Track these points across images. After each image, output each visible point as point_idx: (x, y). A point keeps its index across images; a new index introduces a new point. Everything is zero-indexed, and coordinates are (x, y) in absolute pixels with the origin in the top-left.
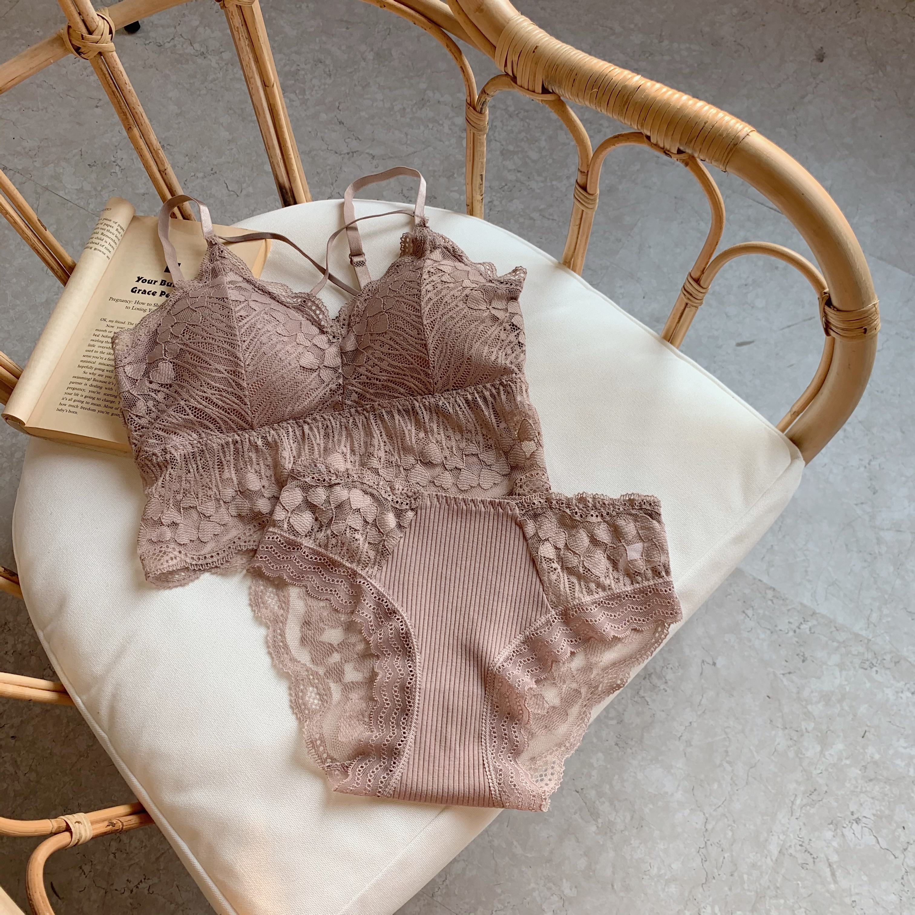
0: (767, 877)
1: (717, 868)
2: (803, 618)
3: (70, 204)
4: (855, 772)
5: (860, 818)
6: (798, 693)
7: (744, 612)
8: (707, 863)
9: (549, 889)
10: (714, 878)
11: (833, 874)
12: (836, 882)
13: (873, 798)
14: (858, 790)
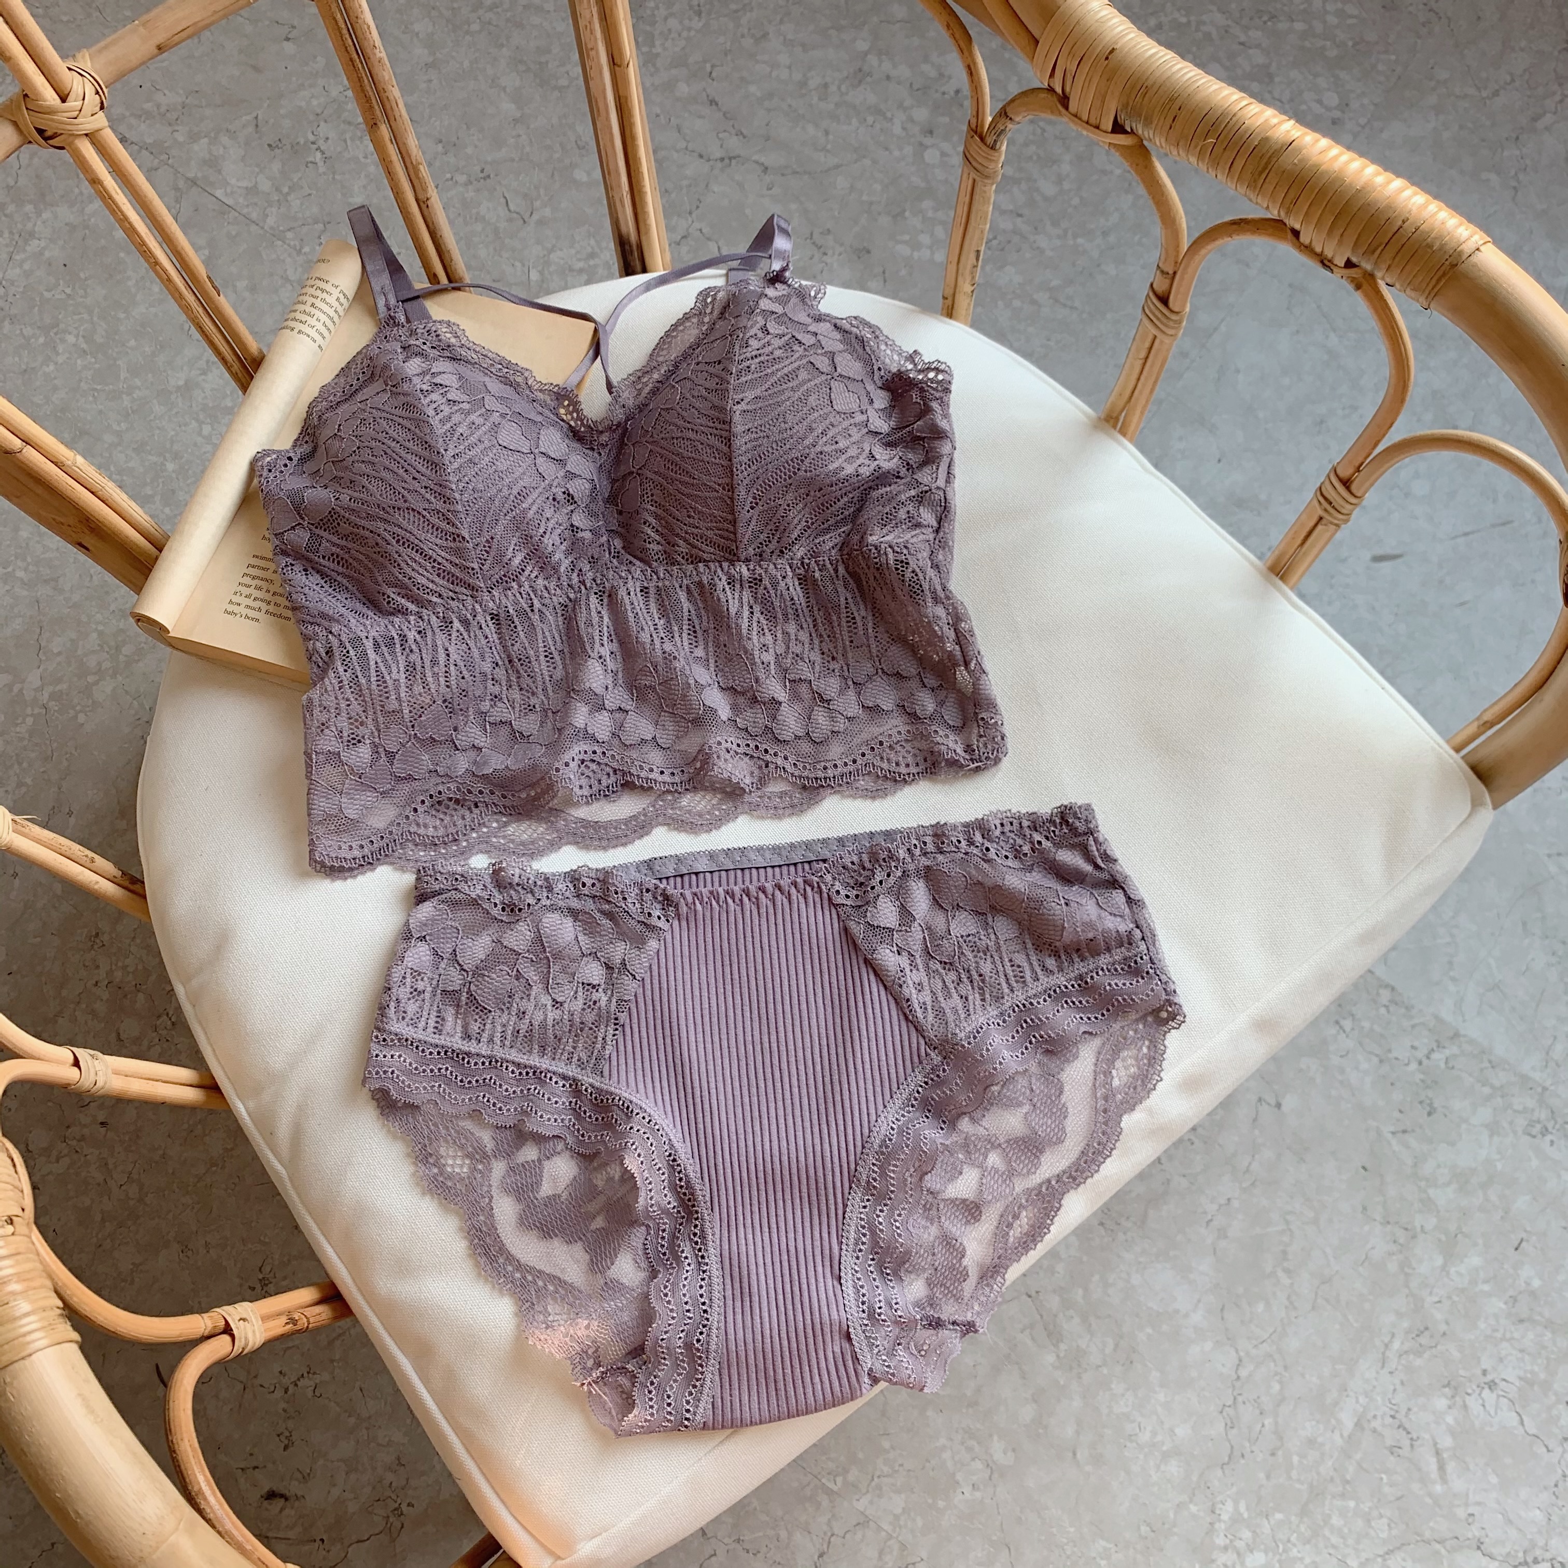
0: (1330, 1463)
1: (1249, 1441)
2: (1437, 1041)
3: (233, 214)
4: (1497, 1305)
5: (1497, 1381)
6: (1415, 1165)
7: (1337, 1022)
8: (1234, 1431)
9: (970, 1449)
10: (1243, 1456)
11: (1441, 1468)
12: (1444, 1479)
13: (1522, 1351)
14: (1499, 1335)
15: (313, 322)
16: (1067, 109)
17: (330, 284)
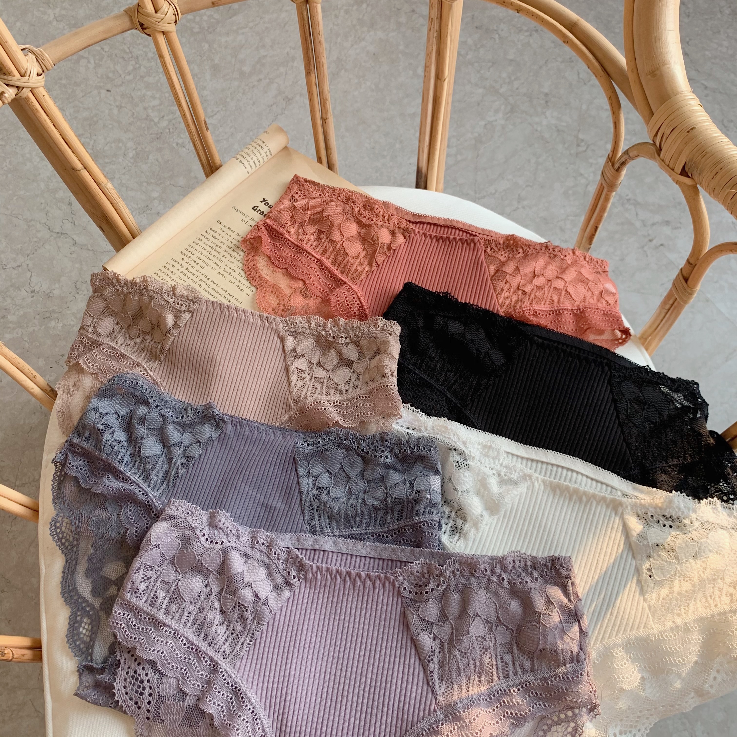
15: (249, 158)
16: (659, 155)
17: (265, 144)
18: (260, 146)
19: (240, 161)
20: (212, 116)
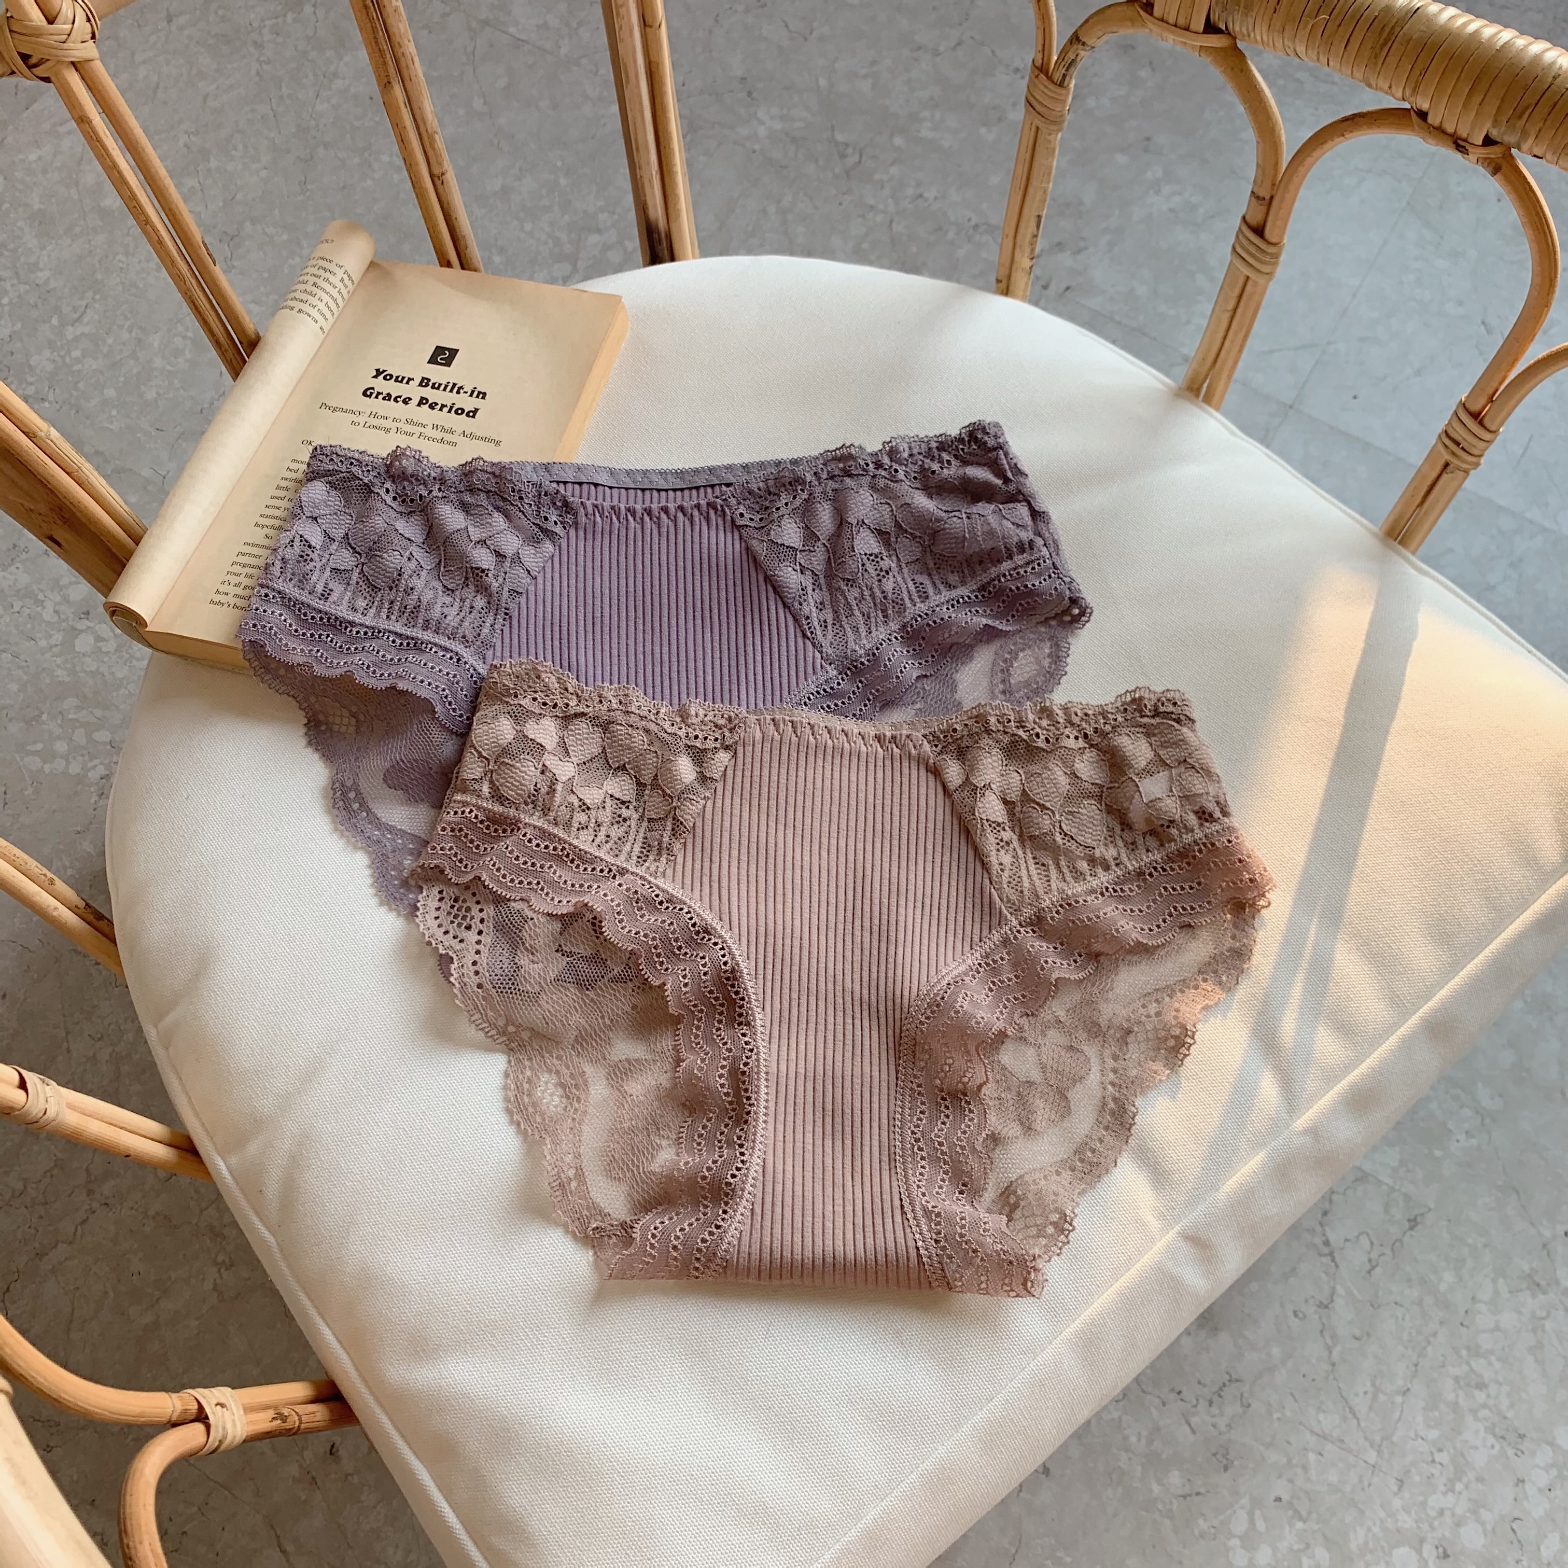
15: (315, 301)
16: (1151, 14)
17: (334, 264)
18: (325, 269)
19: (300, 311)
20: (78, 320)
